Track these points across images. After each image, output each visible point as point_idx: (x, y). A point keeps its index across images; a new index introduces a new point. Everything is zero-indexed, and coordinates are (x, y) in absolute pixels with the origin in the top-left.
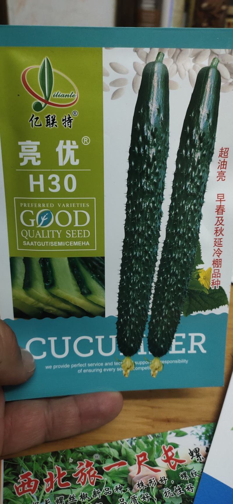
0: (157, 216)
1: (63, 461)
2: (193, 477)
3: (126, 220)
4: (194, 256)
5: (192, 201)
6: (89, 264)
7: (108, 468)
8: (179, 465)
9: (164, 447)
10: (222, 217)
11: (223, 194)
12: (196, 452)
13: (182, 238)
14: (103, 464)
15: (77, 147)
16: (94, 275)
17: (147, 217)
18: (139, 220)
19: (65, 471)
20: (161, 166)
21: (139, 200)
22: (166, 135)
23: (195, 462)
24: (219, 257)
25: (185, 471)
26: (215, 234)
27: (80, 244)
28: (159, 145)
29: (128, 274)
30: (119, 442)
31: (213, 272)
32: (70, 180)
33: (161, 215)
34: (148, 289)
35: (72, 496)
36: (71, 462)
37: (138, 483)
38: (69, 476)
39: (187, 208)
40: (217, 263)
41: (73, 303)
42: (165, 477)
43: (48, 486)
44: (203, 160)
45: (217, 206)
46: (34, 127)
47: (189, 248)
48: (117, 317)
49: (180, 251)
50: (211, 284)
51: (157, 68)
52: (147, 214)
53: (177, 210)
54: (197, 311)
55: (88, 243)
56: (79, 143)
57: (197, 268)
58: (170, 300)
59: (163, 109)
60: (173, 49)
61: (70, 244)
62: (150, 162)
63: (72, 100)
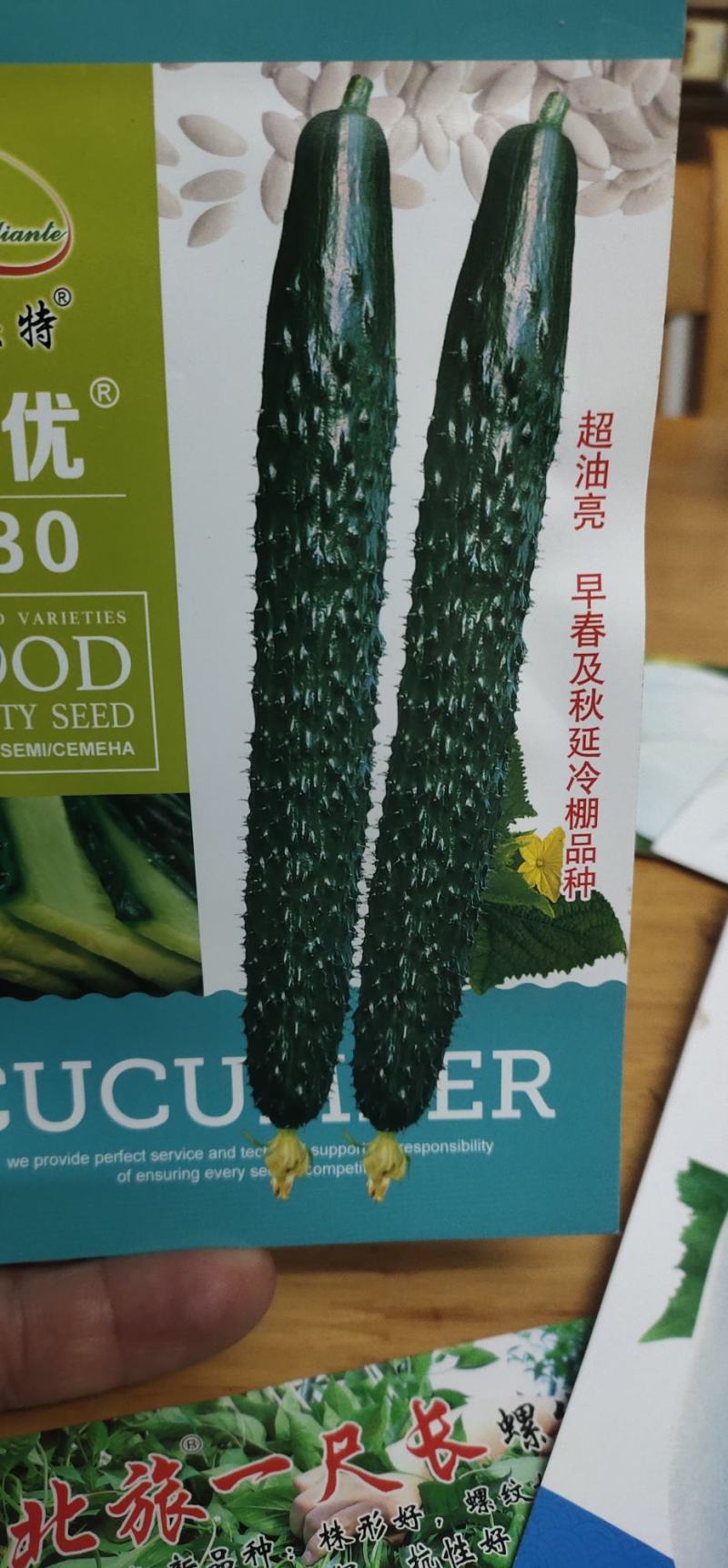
0: (366, 654)
1: (78, 1463)
2: (507, 1503)
3: (256, 668)
4: (501, 789)
5: (487, 600)
6: (139, 818)
7: (226, 1483)
8: (463, 1466)
9: (416, 1406)
10: (596, 655)
11: (599, 576)
12: (521, 1418)
13: (453, 728)
14: (208, 1468)
15: (74, 415)
16: (156, 856)
17: (331, 656)
18: (301, 666)
19: (83, 1497)
20: (372, 477)
21: (299, 601)
22: (385, 370)
23: (518, 1452)
24: (589, 792)
25: (483, 1484)
26: (571, 713)
27: (101, 751)
28: (362, 405)
29: (275, 852)
30: (270, 1392)
31: (568, 844)
32: (56, 531)
33: (377, 649)
34: (345, 900)
36: (105, 1463)
37: (322, 1531)
38: (95, 1513)
39: (468, 623)
40: (582, 812)
41: (89, 947)
42: (413, 1507)
43: (22, 1550)
44: (522, 456)
45: (576, 617)
47: (482, 762)
48: (245, 994)
49: (449, 773)
50: (565, 882)
51: (347, 131)
52: (331, 645)
53: (432, 633)
54: (518, 977)
55: (128, 748)
56: (80, 401)
57: (512, 828)
58: (423, 936)
59: (371, 277)
60: (400, 63)
61: (67, 752)
62: (334, 467)
63: (53, 248)
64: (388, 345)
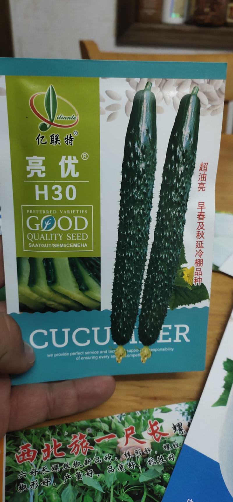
0: (147, 222)
1: (59, 434)
2: (174, 448)
3: (119, 225)
4: (179, 256)
5: (176, 208)
7: (99, 440)
8: (163, 438)
9: (150, 422)
10: (203, 222)
11: (204, 203)
12: (178, 426)
13: (168, 241)
14: (94, 437)
15: (77, 162)
16: (91, 273)
17: (138, 222)
18: (130, 224)
19: (61, 443)
20: (150, 177)
21: (131, 208)
22: (154, 152)
23: (177, 435)
24: (200, 257)
25: (168, 443)
27: (79, 246)
28: (148, 160)
29: (121, 272)
30: (110, 417)
31: (195, 271)
32: (71, 190)
33: (149, 220)
34: (139, 285)
35: (66, 464)
36: (66, 435)
37: (125, 453)
38: (64, 447)
39: (172, 214)
40: (199, 262)
41: (72, 298)
42: (149, 448)
43: (45, 455)
44: (186, 173)
45: (198, 213)
46: (40, 144)
47: (175, 249)
48: (111, 310)
49: (166, 252)
50: (194, 281)
51: (146, 95)
52: (138, 219)
53: (163, 217)
54: (182, 305)
55: (86, 245)
56: (79, 158)
57: (182, 266)
58: (158, 295)
59: (151, 130)
60: (159, 79)
61: (70, 246)
62: (141, 176)
63: (73, 121)
64: (155, 146)
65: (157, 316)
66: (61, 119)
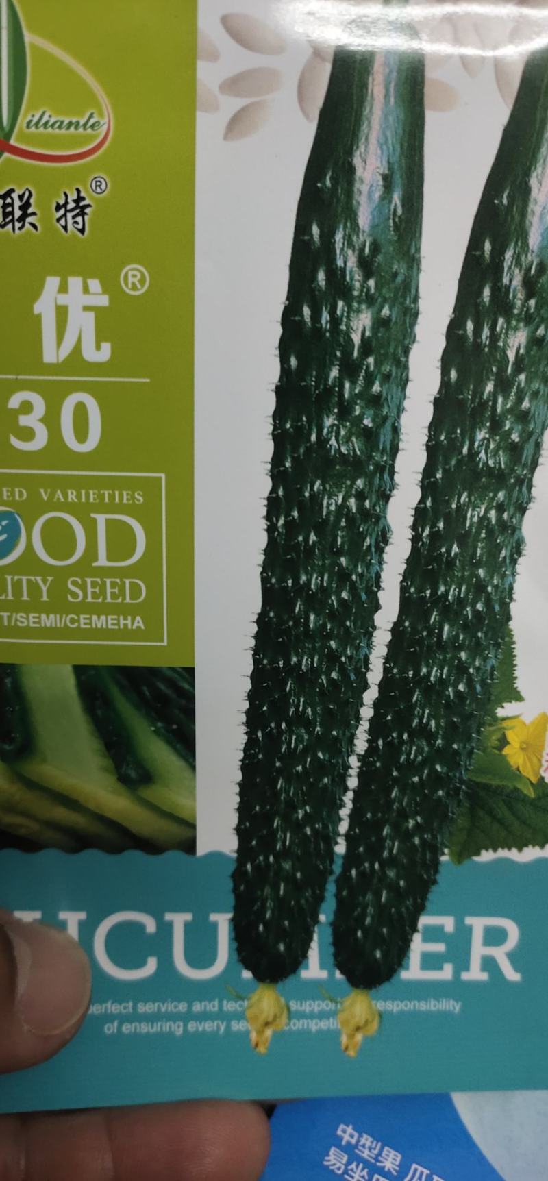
0: (373, 543)
3: (267, 551)
4: (492, 674)
5: (491, 495)
6: (145, 688)
13: (452, 617)
15: (104, 301)
16: (159, 725)
17: (339, 543)
18: (309, 551)
20: (390, 370)
21: (312, 487)
22: (410, 268)
27: (113, 624)
28: (385, 300)
29: (273, 725)
32: (81, 412)
33: (383, 538)
34: (336, 773)
39: (472, 516)
41: (91, 806)
44: (534, 356)
47: (477, 649)
48: (235, 855)
49: (444, 659)
50: (546, 764)
52: (339, 532)
53: (438, 525)
54: (495, 850)
55: (138, 622)
56: (110, 287)
57: (500, 712)
58: (408, 810)
59: (401, 175)
61: (79, 624)
62: (353, 360)
63: (91, 138)
64: (414, 244)
65: (402, 883)
66: (41, 129)
